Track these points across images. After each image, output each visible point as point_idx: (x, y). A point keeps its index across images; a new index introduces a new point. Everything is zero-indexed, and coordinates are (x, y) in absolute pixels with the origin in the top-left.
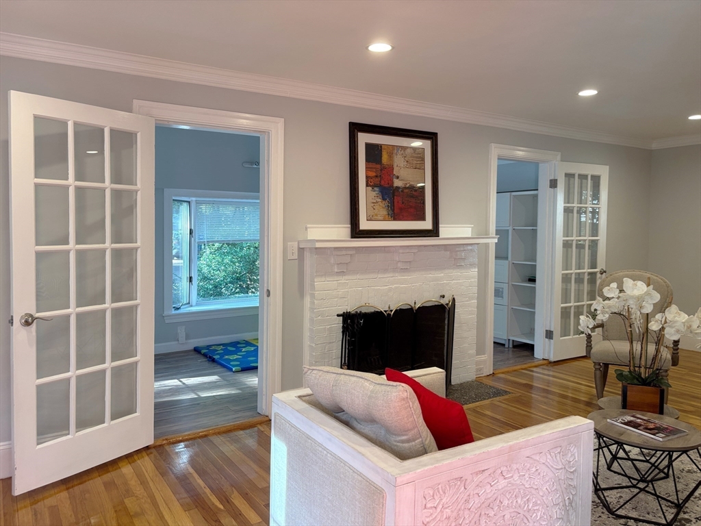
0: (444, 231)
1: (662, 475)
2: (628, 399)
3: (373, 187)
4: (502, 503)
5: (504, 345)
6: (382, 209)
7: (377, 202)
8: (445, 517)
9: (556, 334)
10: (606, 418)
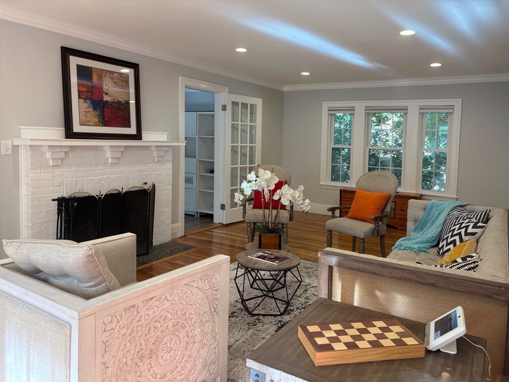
0: (146, 135)
1: (279, 286)
2: (262, 242)
3: (85, 99)
4: (166, 318)
5: (194, 216)
6: (94, 117)
7: (89, 112)
8: (121, 334)
9: (227, 206)
10: (248, 255)
